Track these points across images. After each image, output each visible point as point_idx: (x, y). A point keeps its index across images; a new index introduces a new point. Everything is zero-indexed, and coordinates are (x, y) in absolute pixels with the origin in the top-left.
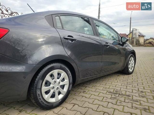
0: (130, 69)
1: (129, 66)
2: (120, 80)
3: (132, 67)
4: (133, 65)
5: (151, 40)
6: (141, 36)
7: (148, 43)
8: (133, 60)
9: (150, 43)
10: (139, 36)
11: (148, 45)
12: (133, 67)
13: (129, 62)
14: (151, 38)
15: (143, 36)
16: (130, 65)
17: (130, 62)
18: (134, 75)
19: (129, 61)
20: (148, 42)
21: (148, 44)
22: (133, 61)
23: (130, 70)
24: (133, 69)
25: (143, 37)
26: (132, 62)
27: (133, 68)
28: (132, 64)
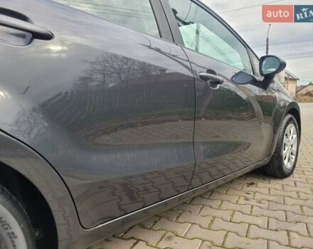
0: (285, 162)
1: (284, 152)
2: (260, 203)
3: (292, 154)
4: (295, 149)
5: (310, 89)
6: (290, 79)
7: (306, 95)
8: (294, 134)
9: (309, 94)
10: (286, 79)
11: (305, 99)
12: (295, 153)
13: (283, 139)
14: (311, 84)
15: (295, 80)
16: (286, 148)
17: (285, 140)
18: (299, 180)
19: (285, 137)
20: (304, 91)
21: (305, 97)
22: (295, 136)
23: (287, 164)
24: (293, 160)
25: (295, 82)
26: (291, 138)
27: (294, 157)
28: (292, 146)
